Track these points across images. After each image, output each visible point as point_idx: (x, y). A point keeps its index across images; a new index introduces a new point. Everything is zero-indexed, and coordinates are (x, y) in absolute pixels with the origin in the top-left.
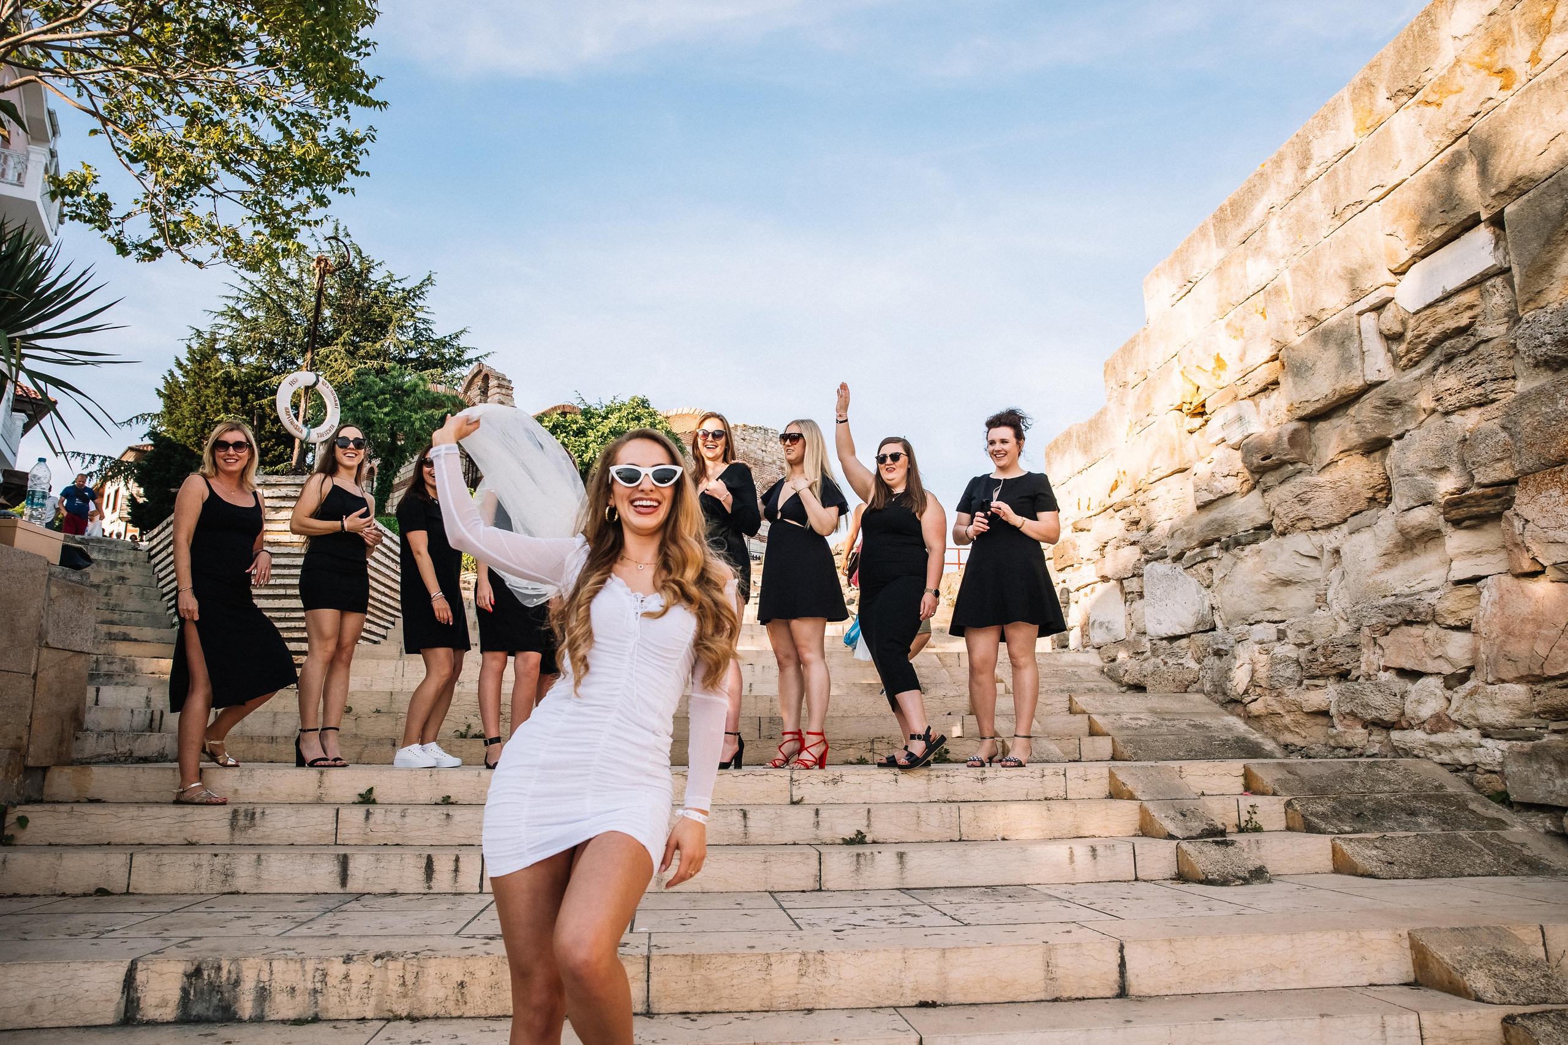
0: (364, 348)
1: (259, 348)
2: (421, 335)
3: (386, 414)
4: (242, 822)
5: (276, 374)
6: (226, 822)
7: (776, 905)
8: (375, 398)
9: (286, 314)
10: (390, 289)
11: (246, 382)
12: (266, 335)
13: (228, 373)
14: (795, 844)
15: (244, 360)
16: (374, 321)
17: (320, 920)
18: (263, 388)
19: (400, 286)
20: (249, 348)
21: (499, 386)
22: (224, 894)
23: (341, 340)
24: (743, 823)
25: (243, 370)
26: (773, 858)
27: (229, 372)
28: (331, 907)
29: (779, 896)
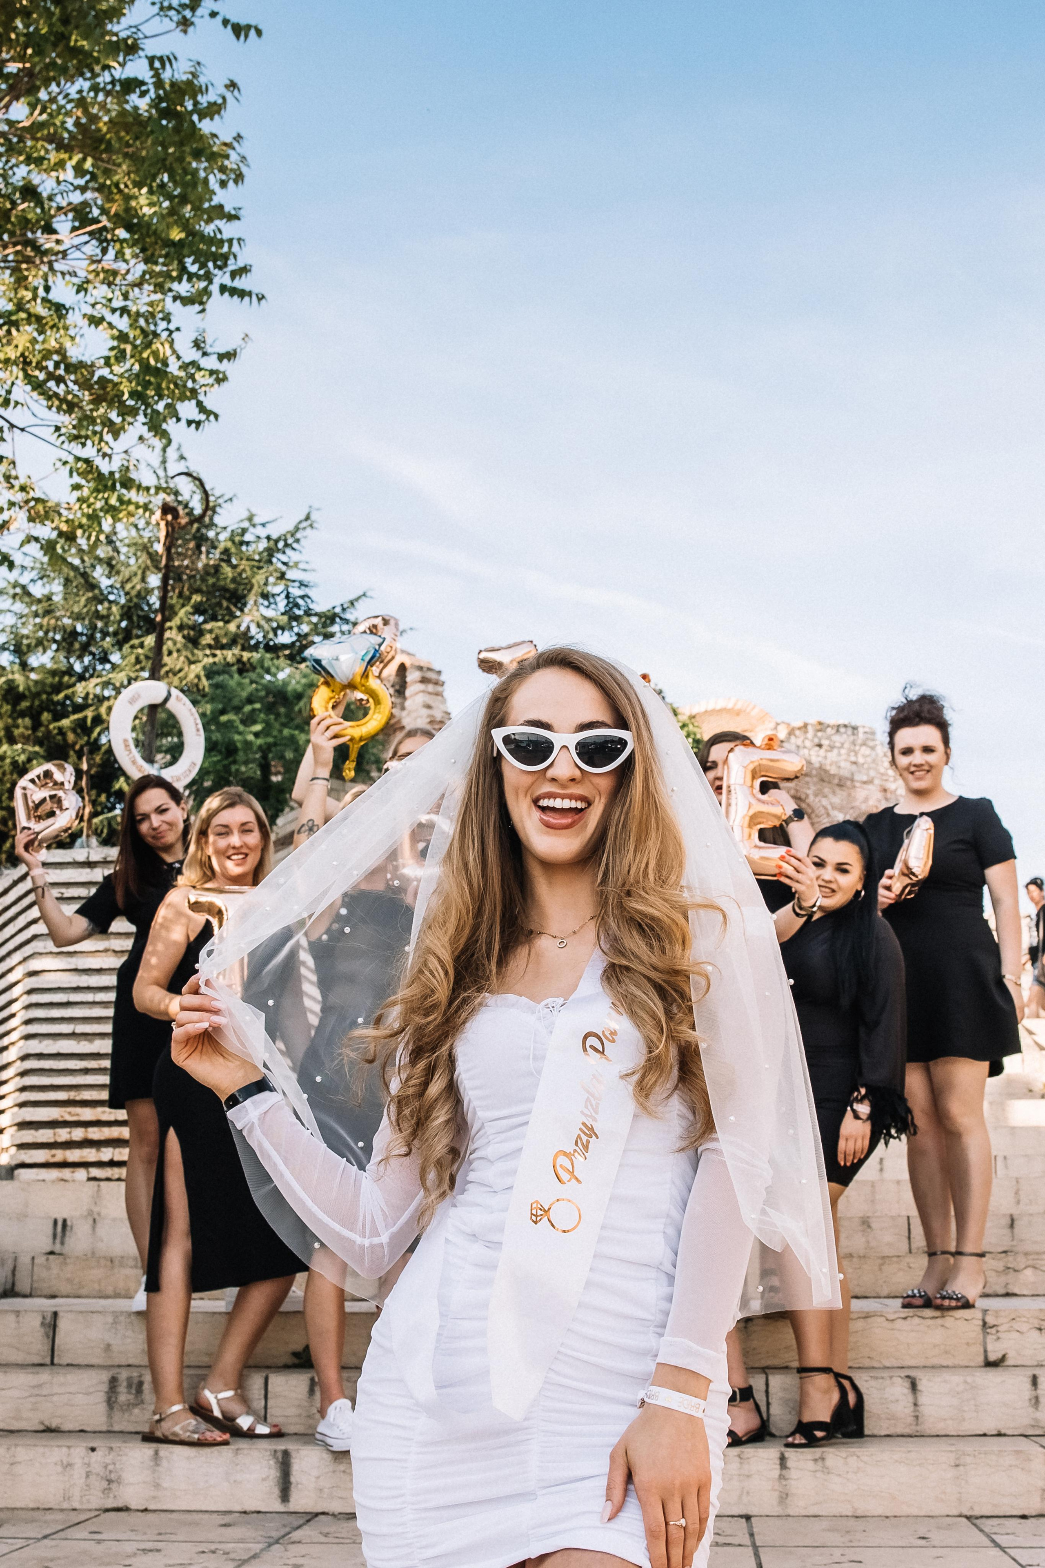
0: (211, 631)
1: (55, 641)
2: (297, 606)
3: (257, 735)
4: (124, 1396)
5: (81, 678)
6: (100, 1397)
7: (988, 1542)
8: (238, 709)
9: (92, 586)
10: (248, 537)
11: (38, 694)
12: (67, 621)
13: (11, 684)
14: (999, 1435)
15: (34, 660)
16: (224, 589)
17: (266, 1556)
18: (63, 704)
19: (262, 532)
20: (40, 643)
21: (424, 680)
22: (107, 1510)
23: (175, 622)
24: (910, 1398)
25: (33, 676)
26: (969, 1459)
27: (13, 681)
28: (275, 1535)
29: (988, 1525)
